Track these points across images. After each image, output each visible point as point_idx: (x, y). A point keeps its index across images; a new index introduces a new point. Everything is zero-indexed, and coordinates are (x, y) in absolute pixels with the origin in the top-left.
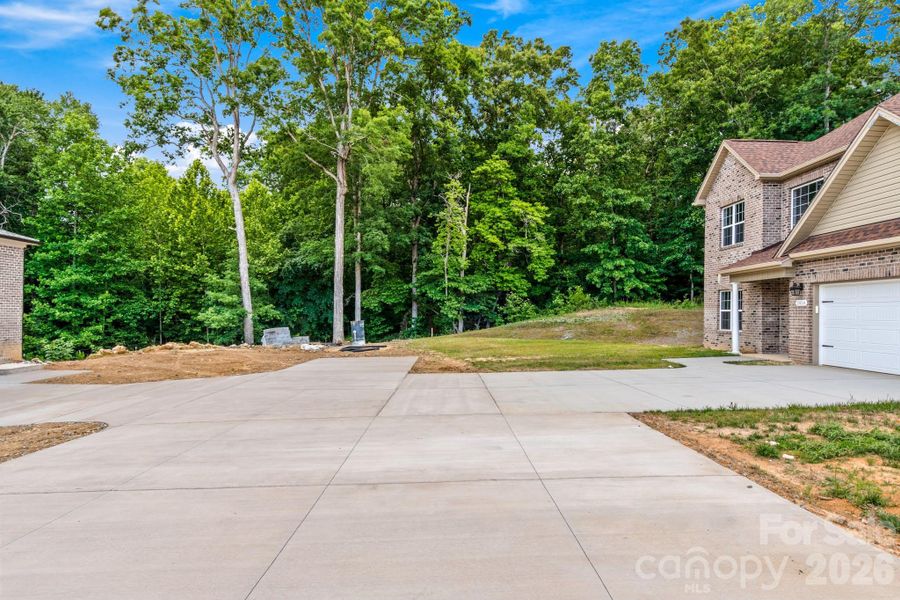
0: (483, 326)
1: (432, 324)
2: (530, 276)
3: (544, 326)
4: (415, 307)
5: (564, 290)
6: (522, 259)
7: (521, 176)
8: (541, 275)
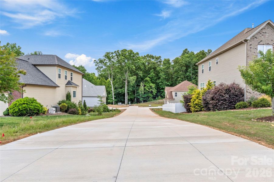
0: (146, 102)
1: (138, 101)
2: (153, 94)
3: (153, 102)
4: (136, 99)
5: (158, 97)
6: (152, 92)
7: (152, 80)
8: (155, 94)
